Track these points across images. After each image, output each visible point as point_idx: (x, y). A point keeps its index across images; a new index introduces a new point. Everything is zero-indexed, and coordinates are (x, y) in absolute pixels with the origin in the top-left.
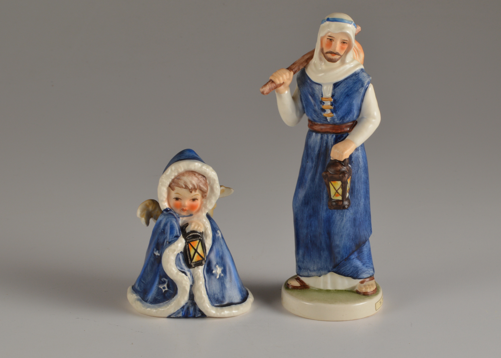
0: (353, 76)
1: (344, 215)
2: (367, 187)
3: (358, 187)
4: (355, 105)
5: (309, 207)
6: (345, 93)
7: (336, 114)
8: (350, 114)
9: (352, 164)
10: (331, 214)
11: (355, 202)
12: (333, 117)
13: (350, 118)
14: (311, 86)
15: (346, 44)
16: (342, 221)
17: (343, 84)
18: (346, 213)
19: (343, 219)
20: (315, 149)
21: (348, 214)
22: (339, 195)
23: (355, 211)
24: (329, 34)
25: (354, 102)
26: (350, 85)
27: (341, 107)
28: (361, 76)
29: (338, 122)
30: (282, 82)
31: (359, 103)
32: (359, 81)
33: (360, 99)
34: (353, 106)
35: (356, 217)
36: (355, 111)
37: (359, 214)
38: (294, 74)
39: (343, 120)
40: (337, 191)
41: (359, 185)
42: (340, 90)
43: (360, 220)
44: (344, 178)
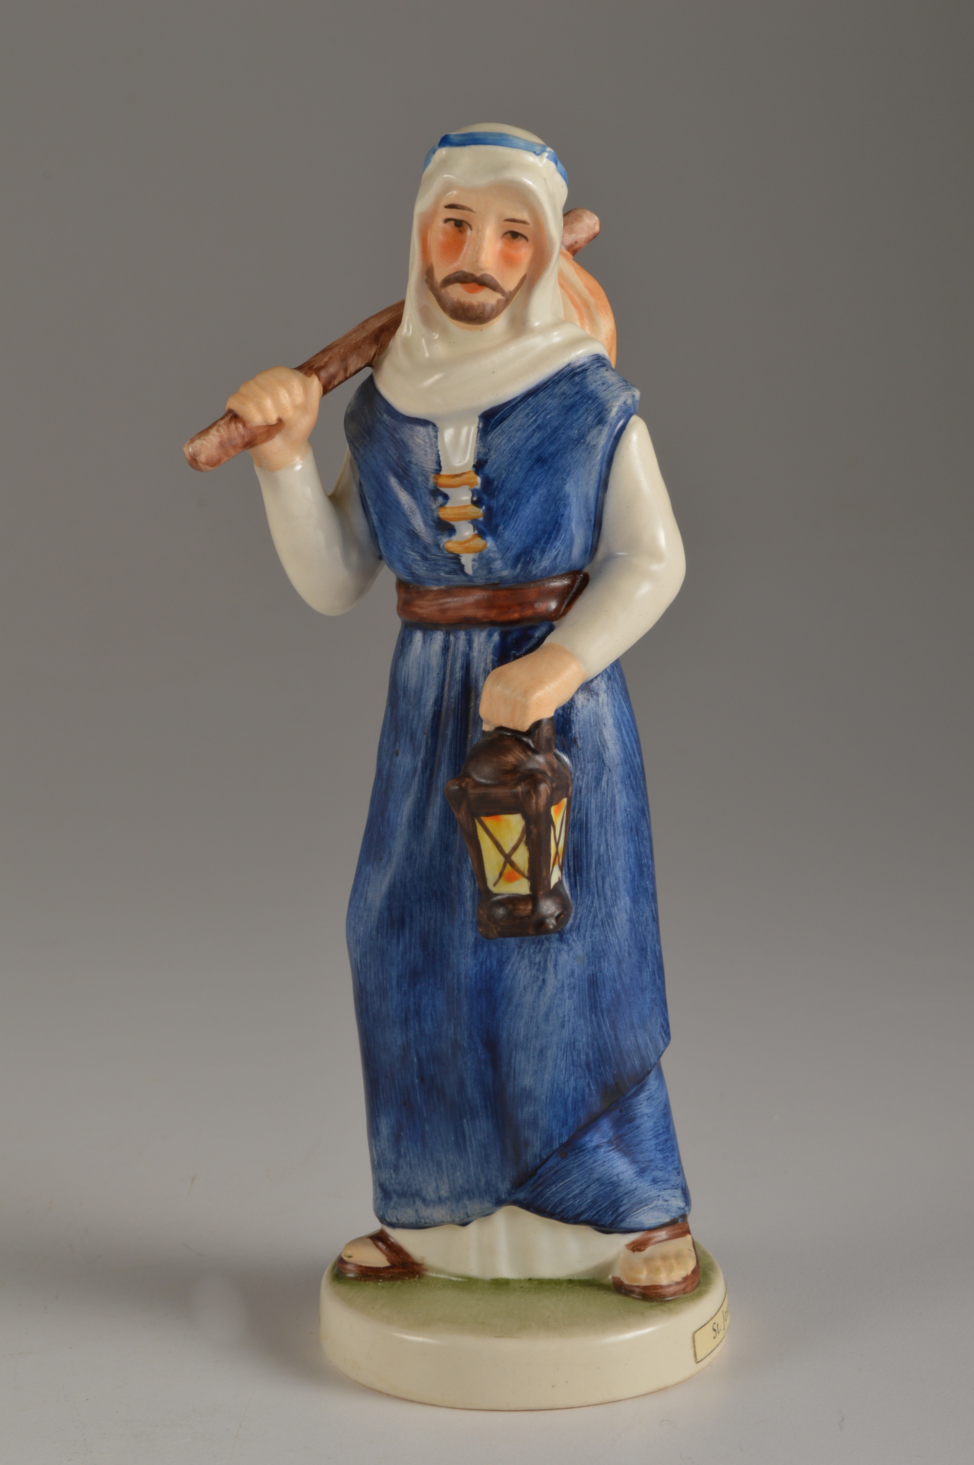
0: (562, 383)
1: (550, 966)
2: (642, 850)
3: (602, 848)
4: (575, 500)
5: (407, 935)
6: (532, 451)
7: (496, 541)
8: (555, 539)
9: (574, 750)
10: (495, 963)
11: (592, 909)
12: (485, 551)
13: (556, 556)
14: (397, 436)
15: (523, 241)
16: (540, 989)
17: (522, 415)
18: (556, 957)
19: (544, 980)
21: (564, 957)
22: (517, 874)
23: (593, 949)
24: (453, 196)
25: (569, 488)
26: (549, 416)
27: (515, 511)
28: (595, 382)
29: (505, 573)
30: (273, 419)
31: (592, 493)
32: (585, 400)
33: (594, 476)
34: (565, 505)
35: (601, 971)
36: (573, 525)
37: (613, 959)
38: (326, 390)
39: (527, 563)
40: (508, 859)
41: (606, 840)
42: (509, 440)
43: (618, 986)
44: (532, 798)
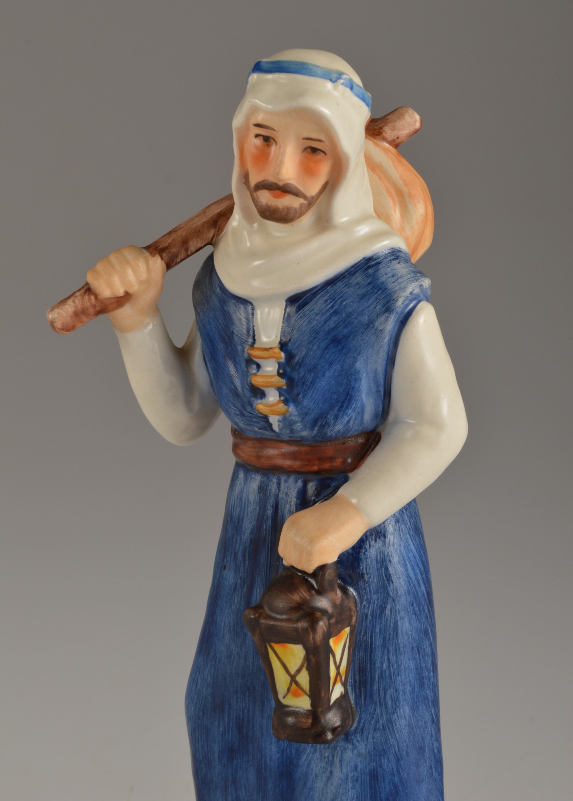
0: (357, 274)
1: (337, 761)
2: (423, 665)
3: (385, 666)
4: (364, 375)
5: (226, 720)
6: (329, 332)
7: (297, 406)
8: (347, 407)
9: (361, 583)
10: (294, 751)
11: (375, 716)
12: (288, 415)
13: (348, 422)
14: (226, 308)
15: (322, 154)
16: (328, 779)
17: (321, 301)
18: (342, 753)
19: (331, 772)
20: (243, 525)
21: (349, 754)
22: (301, 691)
23: (374, 749)
24: (260, 118)
25: (359, 365)
26: (344, 303)
27: (313, 383)
28: (386, 274)
29: (305, 433)
30: (121, 292)
31: (381, 369)
32: (376, 290)
33: (383, 355)
34: (356, 380)
35: (381, 767)
36: (364, 396)
37: (392, 757)
38: (169, 266)
39: (322, 427)
40: (293, 679)
41: (388, 659)
42: (309, 322)
43: (397, 779)
44: (309, 634)
